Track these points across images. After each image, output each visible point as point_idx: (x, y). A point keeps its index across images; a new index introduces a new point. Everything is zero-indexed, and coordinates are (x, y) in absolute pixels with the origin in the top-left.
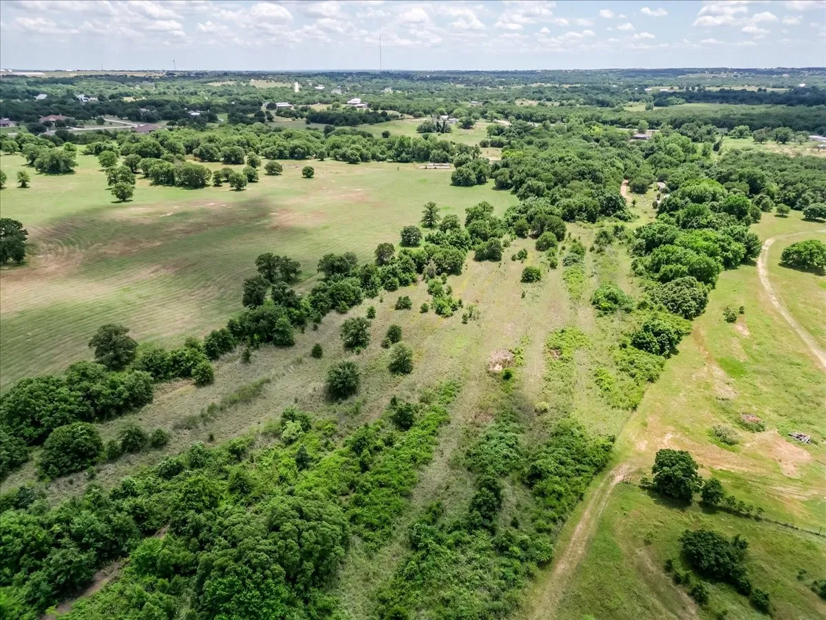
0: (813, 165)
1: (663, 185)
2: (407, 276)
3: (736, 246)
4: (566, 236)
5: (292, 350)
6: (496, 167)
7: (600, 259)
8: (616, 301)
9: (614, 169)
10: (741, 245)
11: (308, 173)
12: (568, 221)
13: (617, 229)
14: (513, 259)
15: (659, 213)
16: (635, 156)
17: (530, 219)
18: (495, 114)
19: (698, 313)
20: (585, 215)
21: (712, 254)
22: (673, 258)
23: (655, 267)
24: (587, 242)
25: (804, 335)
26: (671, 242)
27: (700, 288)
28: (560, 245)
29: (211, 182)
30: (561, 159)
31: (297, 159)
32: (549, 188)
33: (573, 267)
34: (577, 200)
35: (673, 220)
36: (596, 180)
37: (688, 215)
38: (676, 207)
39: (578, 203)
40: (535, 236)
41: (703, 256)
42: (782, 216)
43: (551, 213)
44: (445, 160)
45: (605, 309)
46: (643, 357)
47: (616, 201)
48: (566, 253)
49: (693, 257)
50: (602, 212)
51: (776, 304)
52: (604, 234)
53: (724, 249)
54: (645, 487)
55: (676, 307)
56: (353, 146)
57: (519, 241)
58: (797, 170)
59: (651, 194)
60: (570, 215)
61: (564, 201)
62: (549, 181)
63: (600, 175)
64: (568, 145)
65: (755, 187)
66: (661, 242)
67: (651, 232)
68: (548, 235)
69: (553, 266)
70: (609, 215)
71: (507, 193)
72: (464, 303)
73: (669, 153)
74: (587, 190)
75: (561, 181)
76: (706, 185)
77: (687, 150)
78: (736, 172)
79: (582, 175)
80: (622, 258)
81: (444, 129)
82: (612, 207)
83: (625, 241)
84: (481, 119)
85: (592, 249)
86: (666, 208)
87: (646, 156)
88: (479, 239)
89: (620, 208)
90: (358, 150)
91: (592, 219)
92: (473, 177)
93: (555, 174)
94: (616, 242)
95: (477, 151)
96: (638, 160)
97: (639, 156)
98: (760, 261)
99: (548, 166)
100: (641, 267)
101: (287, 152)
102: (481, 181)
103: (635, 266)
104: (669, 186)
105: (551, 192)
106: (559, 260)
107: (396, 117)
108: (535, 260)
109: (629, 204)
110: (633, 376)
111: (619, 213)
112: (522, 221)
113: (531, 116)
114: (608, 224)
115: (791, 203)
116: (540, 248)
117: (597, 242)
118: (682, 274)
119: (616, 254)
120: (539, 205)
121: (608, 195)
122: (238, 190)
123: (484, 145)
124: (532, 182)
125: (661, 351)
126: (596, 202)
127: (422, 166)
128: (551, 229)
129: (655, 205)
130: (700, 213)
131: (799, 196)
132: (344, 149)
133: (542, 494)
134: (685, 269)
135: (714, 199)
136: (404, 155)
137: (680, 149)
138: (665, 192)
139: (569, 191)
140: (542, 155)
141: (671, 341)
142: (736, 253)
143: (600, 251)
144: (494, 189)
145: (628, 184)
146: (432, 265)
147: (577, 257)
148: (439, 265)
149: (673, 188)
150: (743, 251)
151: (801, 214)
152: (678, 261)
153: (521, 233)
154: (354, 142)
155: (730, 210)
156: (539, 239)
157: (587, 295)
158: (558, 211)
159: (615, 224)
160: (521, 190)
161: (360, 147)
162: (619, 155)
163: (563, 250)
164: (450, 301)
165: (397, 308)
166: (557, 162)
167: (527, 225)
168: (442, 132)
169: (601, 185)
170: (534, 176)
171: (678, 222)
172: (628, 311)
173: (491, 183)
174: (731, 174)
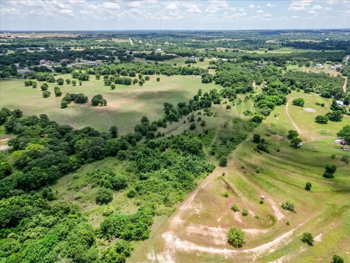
0: (312, 75)
1: (265, 82)
2: (198, 107)
3: (280, 100)
4: (237, 98)
5: (178, 122)
6: (215, 77)
7: (246, 103)
8: (249, 112)
9: (251, 78)
10: (282, 99)
11: (158, 80)
12: (237, 93)
13: (251, 96)
14: (224, 104)
15: (263, 91)
16: (258, 73)
17: (227, 93)
18: (211, 56)
19: (268, 115)
20: (242, 92)
21: (274, 102)
22: (264, 102)
23: (259, 105)
24: (243, 99)
25: (291, 119)
26: (264, 99)
27: (269, 109)
28: (235, 100)
29: (132, 83)
30: (235, 75)
31: (151, 74)
32: (232, 84)
33: (239, 105)
34: (239, 88)
35: (266, 93)
36: (245, 81)
37: (270, 92)
38: (267, 89)
39: (240, 88)
40: (229, 98)
41: (271, 102)
42: (298, 92)
43: (233, 92)
44: (198, 74)
45: (246, 114)
46: (254, 123)
47: (251, 88)
48: (237, 102)
49: (268, 102)
50: (247, 91)
51: (288, 113)
52: (247, 97)
53: (277, 100)
54: (252, 141)
55: (263, 113)
56: (168, 70)
57: (224, 99)
58: (306, 77)
59: (262, 85)
60: (238, 92)
61: (236, 88)
62: (232, 82)
63: (247, 79)
64: (237, 69)
65: (292, 83)
66: (261, 99)
67: (259, 96)
68: (232, 97)
69: (234, 105)
70: (249, 92)
71: (219, 85)
72: (213, 113)
73: (269, 72)
74: (242, 85)
75: (235, 82)
76: (277, 83)
77: (274, 70)
78: (287, 78)
79: (241, 80)
80: (251, 103)
81: (194, 62)
82: (250, 90)
83: (253, 99)
84: (206, 57)
85: (244, 101)
86: (265, 90)
87: (262, 72)
88: (214, 99)
89: (252, 90)
90: (170, 71)
91: (244, 93)
92: (209, 80)
93: (233, 80)
94: (250, 99)
95: (208, 71)
96: (259, 74)
97: (259, 73)
98: (287, 104)
99: (231, 77)
100: (256, 105)
101: (148, 72)
102: (211, 82)
103: (255, 105)
104: (267, 83)
105: (232, 85)
106: (235, 104)
107: (176, 57)
108: (229, 103)
109: (255, 88)
110: (251, 126)
111: (252, 91)
112: (225, 94)
113: (224, 56)
114: (248, 94)
115: (301, 88)
116: (230, 101)
117: (245, 99)
118: (266, 106)
119: (250, 102)
120: (229, 89)
121: (249, 86)
122: (141, 85)
123: (209, 68)
124: (227, 82)
125: (258, 122)
126: (245, 88)
127: (191, 76)
128: (233, 96)
129: (262, 89)
130: (273, 91)
131: (304, 85)
132: (166, 71)
133: (234, 141)
134: (266, 105)
135: (279, 87)
136: (184, 73)
137: (272, 70)
138: (266, 84)
139: (237, 85)
140: (229, 73)
141: (260, 119)
142: (280, 102)
143: (246, 101)
144: (215, 84)
145: (255, 82)
146: (204, 105)
147: (240, 103)
148: (206, 105)
149: (268, 83)
150: (282, 101)
151: (303, 91)
152: (265, 103)
153: (225, 97)
154: (168, 69)
155: (282, 90)
156: (230, 98)
157: (242, 111)
158: (235, 91)
159: (250, 94)
160: (224, 85)
161: (171, 70)
162: (253, 73)
163: (236, 101)
164: (210, 113)
165: (198, 114)
166: (233, 76)
167: (226, 95)
168: (194, 63)
169: (247, 83)
170: (227, 80)
171: (268, 93)
172: (252, 115)
173: (214, 82)
174: (286, 79)
